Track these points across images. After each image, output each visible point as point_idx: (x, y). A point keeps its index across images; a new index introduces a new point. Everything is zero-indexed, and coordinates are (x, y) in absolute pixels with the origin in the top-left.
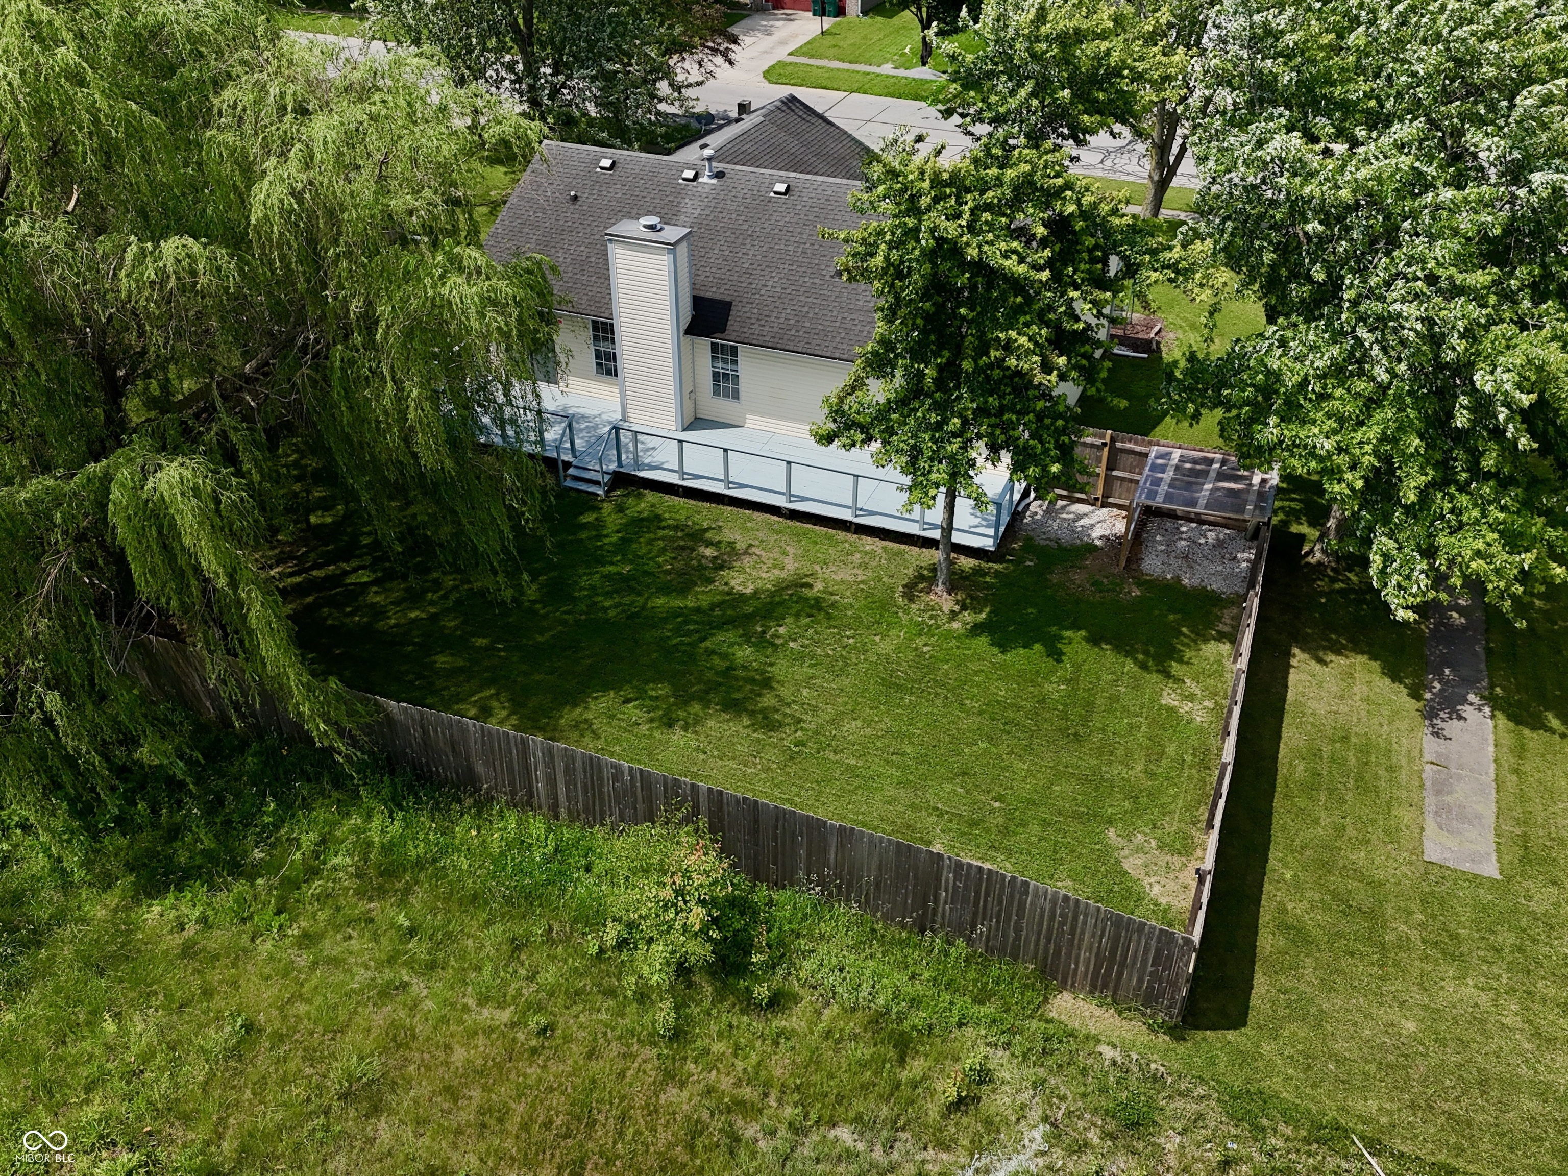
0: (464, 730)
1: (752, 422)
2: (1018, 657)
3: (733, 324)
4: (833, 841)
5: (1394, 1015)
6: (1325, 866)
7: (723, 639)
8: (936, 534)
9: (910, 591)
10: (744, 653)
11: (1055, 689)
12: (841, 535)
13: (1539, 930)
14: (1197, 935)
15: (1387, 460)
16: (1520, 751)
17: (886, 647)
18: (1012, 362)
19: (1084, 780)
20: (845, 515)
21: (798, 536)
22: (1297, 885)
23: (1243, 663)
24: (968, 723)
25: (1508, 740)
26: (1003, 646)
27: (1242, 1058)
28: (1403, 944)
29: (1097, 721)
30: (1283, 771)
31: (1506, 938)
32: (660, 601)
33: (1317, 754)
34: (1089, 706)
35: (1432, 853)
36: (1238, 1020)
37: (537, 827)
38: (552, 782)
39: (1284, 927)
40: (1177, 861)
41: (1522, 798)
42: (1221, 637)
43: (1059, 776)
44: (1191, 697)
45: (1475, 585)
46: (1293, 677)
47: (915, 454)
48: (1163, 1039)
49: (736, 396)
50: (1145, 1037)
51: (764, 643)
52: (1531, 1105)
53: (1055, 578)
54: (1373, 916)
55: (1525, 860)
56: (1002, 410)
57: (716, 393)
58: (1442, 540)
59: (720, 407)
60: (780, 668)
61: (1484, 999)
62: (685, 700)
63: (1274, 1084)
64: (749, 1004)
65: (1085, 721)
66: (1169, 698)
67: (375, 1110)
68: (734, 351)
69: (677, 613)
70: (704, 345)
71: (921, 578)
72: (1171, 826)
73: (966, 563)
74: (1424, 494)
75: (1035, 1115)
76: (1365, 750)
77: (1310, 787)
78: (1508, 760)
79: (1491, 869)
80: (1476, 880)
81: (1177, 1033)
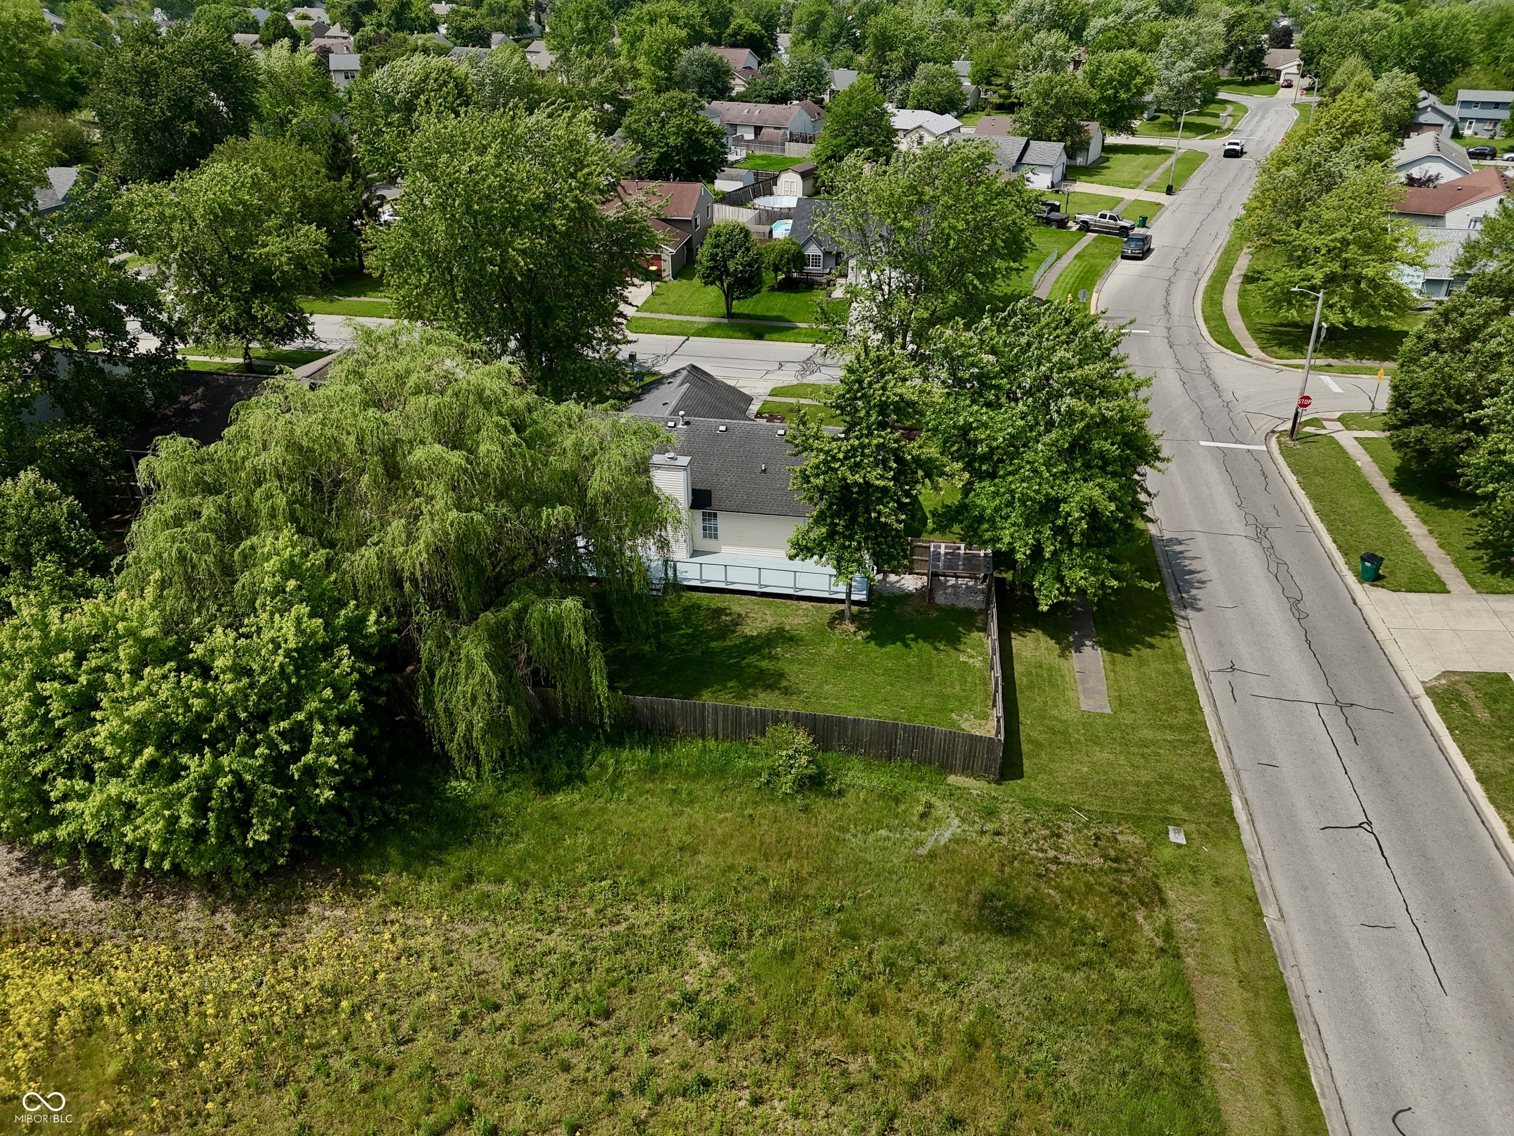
0: (672, 705)
1: (725, 550)
2: (889, 648)
3: (714, 501)
4: (850, 726)
5: (1079, 767)
6: (1042, 717)
7: (751, 659)
8: (843, 596)
9: (831, 624)
10: (764, 664)
11: (913, 660)
12: (789, 602)
13: (1129, 731)
14: (1002, 737)
15: (1038, 541)
16: (1113, 663)
17: (830, 652)
18: (883, 519)
19: (936, 696)
20: (791, 592)
21: (769, 605)
22: (1032, 725)
23: (995, 636)
24: (879, 679)
25: (1108, 659)
26: (882, 645)
27: (1024, 788)
28: (1078, 742)
29: (935, 672)
30: (1018, 682)
31: (1117, 734)
32: (714, 644)
33: (1031, 674)
34: (930, 666)
35: (1084, 707)
36: (1021, 776)
37: (711, 744)
38: (716, 723)
39: (1031, 741)
40: (983, 722)
41: (1117, 681)
42: (980, 630)
43: (925, 696)
44: (972, 657)
45: (1082, 591)
46: (1014, 642)
47: (839, 560)
48: (993, 785)
49: (716, 537)
50: (986, 785)
51: (771, 658)
52: (1134, 789)
53: (897, 611)
54: (1064, 733)
55: (1121, 705)
56: (876, 537)
57: (705, 536)
58: (1065, 572)
59: (708, 544)
60: (787, 668)
61: (1111, 757)
62: (747, 686)
63: (1039, 794)
64: (830, 794)
65: (930, 671)
66: (963, 658)
67: (695, 852)
68: (715, 515)
69: (725, 649)
70: (699, 514)
71: (834, 619)
72: (978, 709)
73: (855, 609)
74: (1054, 553)
75: (953, 815)
76: (1050, 669)
77: (1031, 686)
78: (1109, 667)
79: (1108, 710)
80: (1102, 715)
81: (998, 782)
